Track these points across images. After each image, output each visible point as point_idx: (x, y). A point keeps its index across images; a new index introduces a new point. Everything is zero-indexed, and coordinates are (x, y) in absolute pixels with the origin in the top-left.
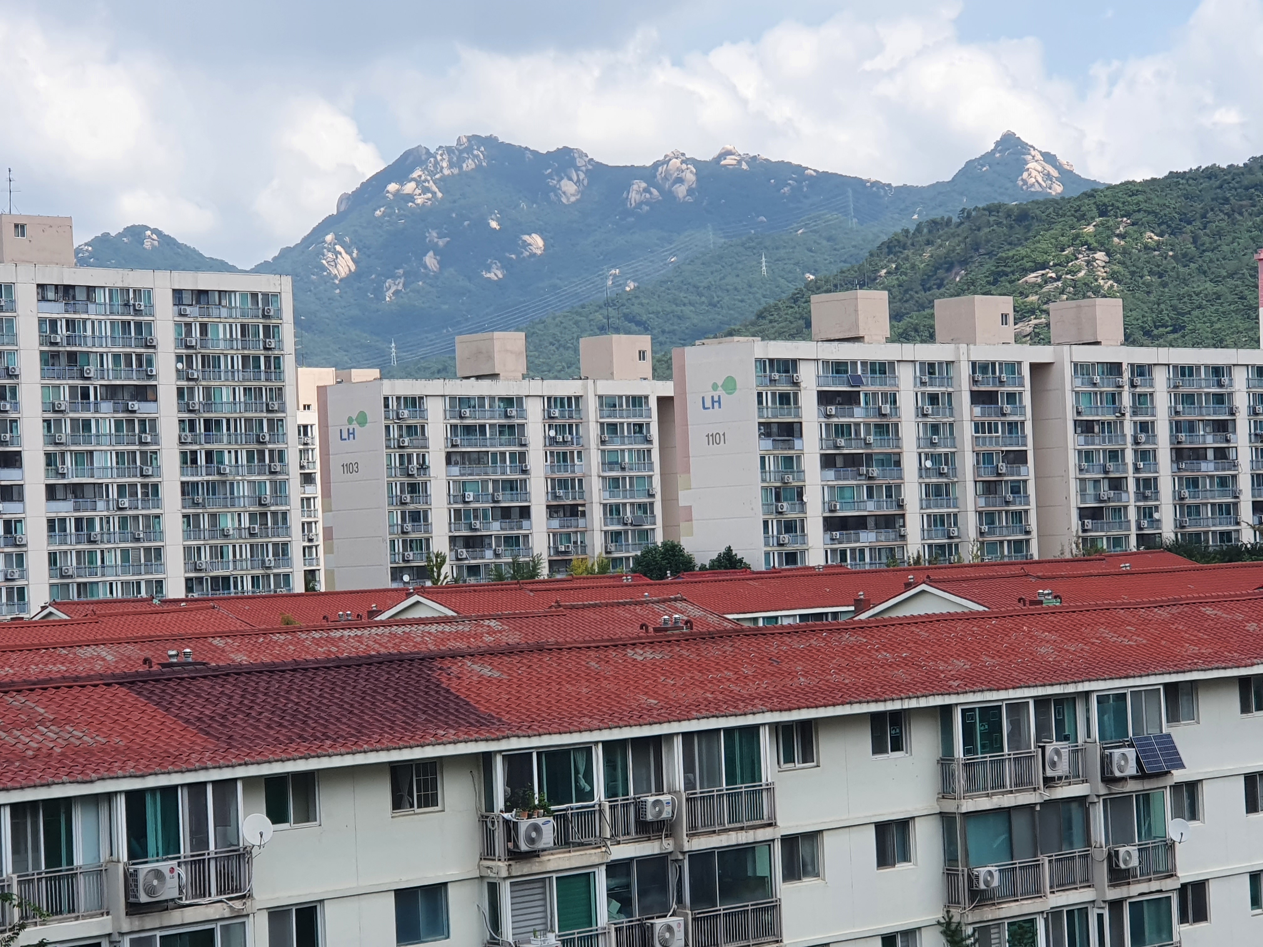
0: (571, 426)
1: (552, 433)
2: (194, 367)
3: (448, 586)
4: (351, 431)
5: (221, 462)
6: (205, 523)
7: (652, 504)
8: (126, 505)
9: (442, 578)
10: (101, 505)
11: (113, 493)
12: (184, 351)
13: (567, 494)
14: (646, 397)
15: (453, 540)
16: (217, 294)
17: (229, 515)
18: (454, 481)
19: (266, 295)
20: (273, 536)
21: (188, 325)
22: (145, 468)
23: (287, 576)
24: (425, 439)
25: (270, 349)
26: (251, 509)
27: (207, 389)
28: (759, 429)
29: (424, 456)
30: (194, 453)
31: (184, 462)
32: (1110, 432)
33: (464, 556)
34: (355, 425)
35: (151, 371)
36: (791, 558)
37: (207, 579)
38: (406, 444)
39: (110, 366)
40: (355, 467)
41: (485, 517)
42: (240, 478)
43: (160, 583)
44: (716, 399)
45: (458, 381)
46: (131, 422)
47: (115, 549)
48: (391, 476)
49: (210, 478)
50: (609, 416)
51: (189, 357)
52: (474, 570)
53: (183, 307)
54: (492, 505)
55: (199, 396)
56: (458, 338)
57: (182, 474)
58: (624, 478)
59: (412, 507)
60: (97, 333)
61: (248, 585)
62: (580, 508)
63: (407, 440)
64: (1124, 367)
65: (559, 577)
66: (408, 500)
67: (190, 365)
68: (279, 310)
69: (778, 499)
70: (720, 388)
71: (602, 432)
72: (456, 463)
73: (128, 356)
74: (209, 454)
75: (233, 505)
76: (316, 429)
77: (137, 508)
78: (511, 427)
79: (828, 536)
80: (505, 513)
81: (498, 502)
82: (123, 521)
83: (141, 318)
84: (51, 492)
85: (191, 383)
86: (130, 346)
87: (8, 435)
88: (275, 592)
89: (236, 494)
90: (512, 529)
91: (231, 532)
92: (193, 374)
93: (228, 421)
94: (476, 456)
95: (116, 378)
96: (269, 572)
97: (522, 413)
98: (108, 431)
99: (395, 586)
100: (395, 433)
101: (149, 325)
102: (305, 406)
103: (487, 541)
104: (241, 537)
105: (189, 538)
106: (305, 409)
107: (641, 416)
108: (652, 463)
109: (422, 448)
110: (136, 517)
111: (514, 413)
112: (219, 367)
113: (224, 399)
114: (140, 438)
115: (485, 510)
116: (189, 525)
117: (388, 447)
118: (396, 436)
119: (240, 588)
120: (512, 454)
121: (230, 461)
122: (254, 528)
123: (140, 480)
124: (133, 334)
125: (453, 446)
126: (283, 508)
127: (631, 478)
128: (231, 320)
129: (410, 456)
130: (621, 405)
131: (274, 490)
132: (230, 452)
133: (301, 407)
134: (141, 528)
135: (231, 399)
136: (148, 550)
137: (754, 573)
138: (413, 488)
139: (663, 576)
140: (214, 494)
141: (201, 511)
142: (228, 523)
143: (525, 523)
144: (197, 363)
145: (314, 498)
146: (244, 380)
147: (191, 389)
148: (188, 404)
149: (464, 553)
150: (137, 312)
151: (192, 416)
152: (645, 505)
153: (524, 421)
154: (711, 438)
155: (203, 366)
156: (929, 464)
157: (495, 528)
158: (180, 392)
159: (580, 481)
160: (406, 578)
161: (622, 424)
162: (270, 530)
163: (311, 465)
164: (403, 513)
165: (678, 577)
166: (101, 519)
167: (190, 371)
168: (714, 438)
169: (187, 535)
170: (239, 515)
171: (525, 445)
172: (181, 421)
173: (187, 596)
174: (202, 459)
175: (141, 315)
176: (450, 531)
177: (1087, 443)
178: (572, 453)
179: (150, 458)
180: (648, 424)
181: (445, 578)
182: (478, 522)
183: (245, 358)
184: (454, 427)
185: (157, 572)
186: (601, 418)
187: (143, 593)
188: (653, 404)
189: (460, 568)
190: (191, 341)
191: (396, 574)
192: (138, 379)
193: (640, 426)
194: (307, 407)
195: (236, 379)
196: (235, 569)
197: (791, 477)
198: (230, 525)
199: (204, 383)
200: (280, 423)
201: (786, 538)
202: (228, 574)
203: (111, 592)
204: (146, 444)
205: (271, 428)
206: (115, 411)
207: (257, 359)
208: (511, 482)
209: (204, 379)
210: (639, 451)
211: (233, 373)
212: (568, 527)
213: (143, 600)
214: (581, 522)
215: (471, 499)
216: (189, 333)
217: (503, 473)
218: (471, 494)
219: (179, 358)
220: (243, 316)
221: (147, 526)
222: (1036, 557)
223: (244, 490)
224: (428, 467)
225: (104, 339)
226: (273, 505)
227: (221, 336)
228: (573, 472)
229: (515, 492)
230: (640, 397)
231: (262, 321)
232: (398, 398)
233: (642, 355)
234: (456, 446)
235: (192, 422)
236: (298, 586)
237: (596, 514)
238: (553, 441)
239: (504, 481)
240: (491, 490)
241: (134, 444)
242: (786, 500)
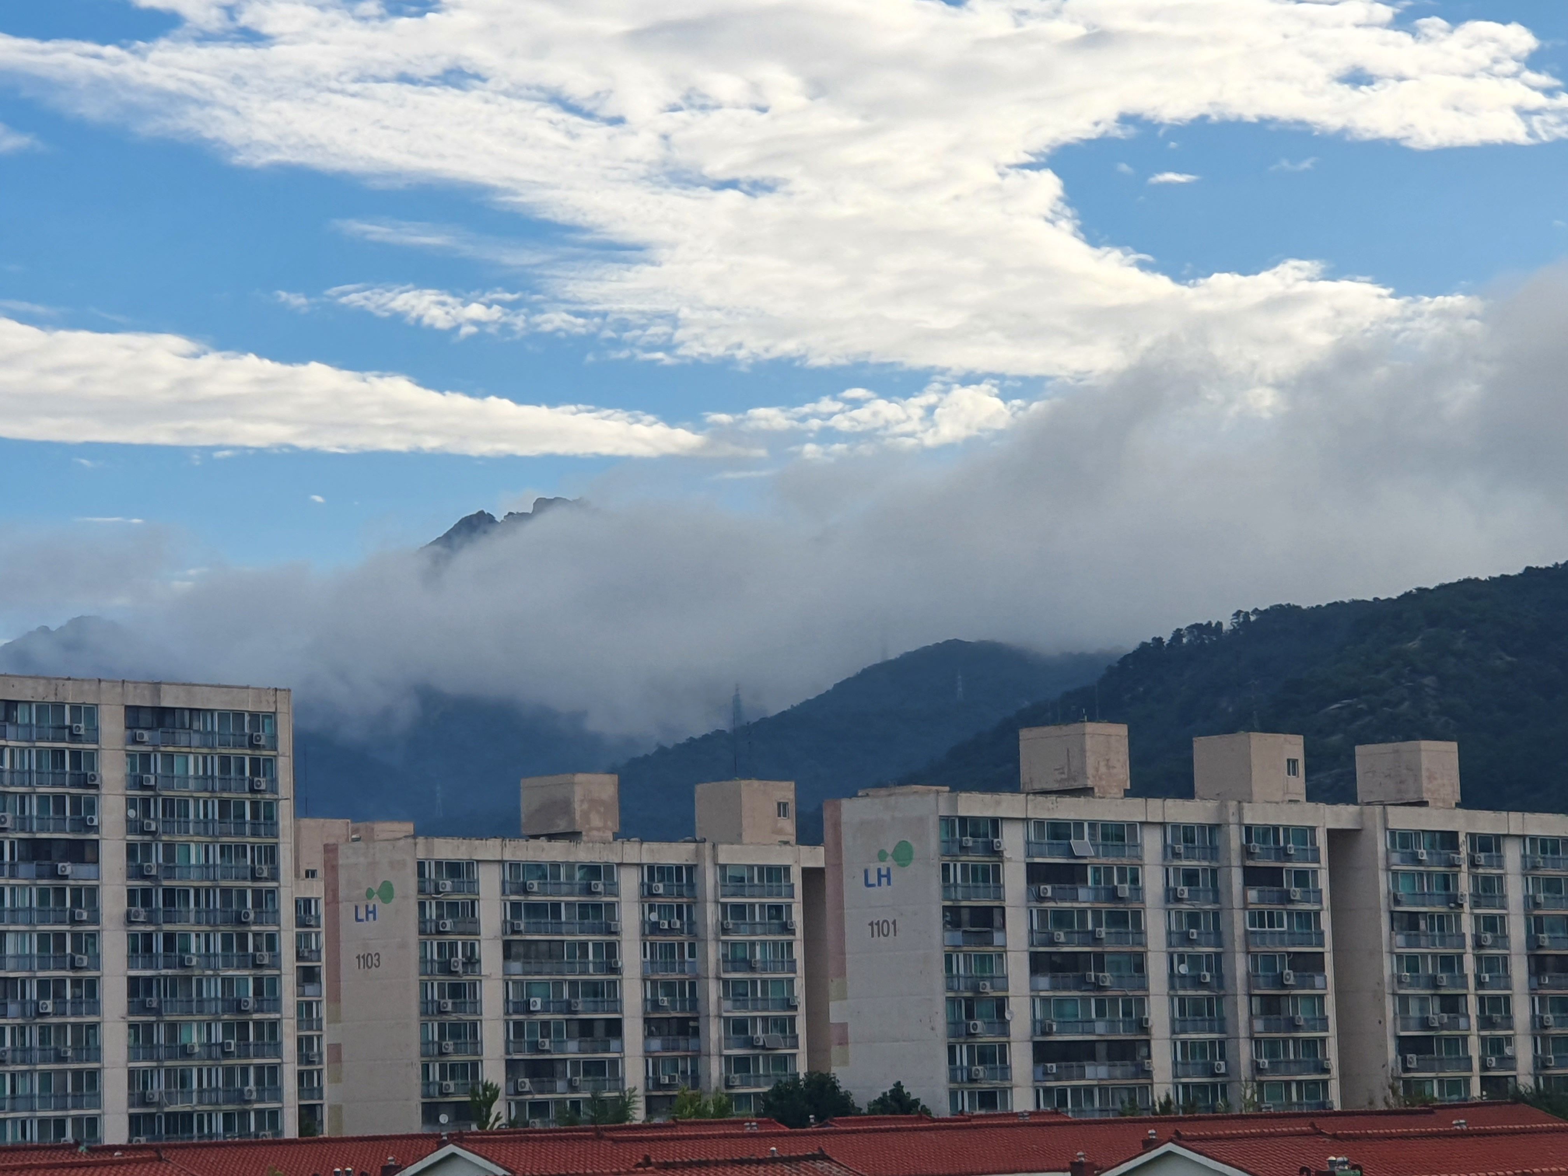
0: (680, 907)
1: (654, 917)
2: (152, 815)
3: (499, 1132)
4: (371, 908)
5: (187, 950)
6: (160, 1036)
7: (792, 1019)
8: (50, 1009)
9: (491, 1120)
10: (13, 1008)
11: (33, 992)
12: (139, 793)
13: (673, 1003)
14: (787, 869)
15: (511, 1065)
16: (187, 714)
17: (195, 1026)
18: (515, 982)
19: (254, 716)
20: (256, 1056)
21: (146, 757)
22: (78, 956)
23: (274, 1114)
24: (477, 922)
25: (259, 791)
26: (226, 1017)
27: (169, 848)
28: (944, 916)
29: (473, 946)
30: (148, 937)
31: (133, 949)
32: (1441, 929)
33: (527, 1089)
34: (376, 901)
35: (92, 820)
36: (988, 1099)
37: (160, 1117)
38: (448, 929)
39: (35, 813)
40: (375, 959)
41: (558, 1032)
42: (210, 972)
43: (93, 1122)
44: (884, 872)
45: (522, 842)
46: (60, 892)
47: (31, 1072)
48: (426, 974)
49: (170, 972)
50: (734, 895)
51: (146, 801)
52: (539, 1108)
53: (138, 732)
54: (567, 1016)
55: (158, 856)
56: (524, 782)
57: (130, 967)
58: (754, 982)
59: (453, 1017)
60: (17, 766)
61: (219, 1124)
62: (691, 1024)
63: (449, 924)
64: (1462, 838)
65: (657, 1120)
66: (450, 1008)
67: (146, 813)
68: (274, 738)
69: (970, 1015)
70: (889, 858)
71: (724, 915)
72: (517, 958)
73: (59, 799)
74: (169, 938)
75: (200, 1012)
76: (322, 903)
77: (64, 1014)
78: (597, 907)
79: (1040, 1069)
80: (586, 1028)
81: (576, 1012)
82: (44, 1030)
83: (80, 746)
85: (147, 838)
86: (63, 785)
88: (257, 1136)
89: (205, 995)
90: (595, 1051)
91: (197, 1050)
92: (149, 825)
93: (197, 891)
94: (544, 947)
95: (41, 830)
96: (247, 1107)
97: (613, 888)
98: (27, 905)
99: (426, 1131)
100: (432, 912)
101: (92, 756)
102: (307, 872)
103: (559, 1067)
104: (210, 1057)
105: (136, 1058)
106: (307, 876)
107: (779, 895)
108: (794, 961)
109: (470, 934)
110: (61, 1027)
111: (601, 888)
112: (187, 816)
113: (193, 861)
114: (72, 914)
115: (558, 1023)
116: (137, 1039)
117: (422, 932)
118: (434, 917)
119: (206, 1130)
120: (597, 945)
121: (198, 948)
122: (230, 1044)
123: (71, 974)
124: (67, 768)
125: (514, 932)
126: (273, 1016)
127: (764, 982)
128: (205, 751)
129: (453, 945)
130: (752, 879)
131: (258, 991)
132: (198, 936)
133: (303, 873)
134: (69, 1043)
135: (203, 860)
136: (77, 1074)
137: (934, 1120)
138: (457, 991)
139: (805, 1123)
140: (174, 994)
141: (153, 1019)
142: (194, 1038)
143: (614, 1044)
144: (157, 810)
145: (318, 1002)
146: (222, 834)
147: (147, 847)
148: (141, 867)
149: (526, 1083)
150: (75, 737)
151: (147, 883)
152: (783, 1019)
153: (614, 899)
154: (875, 927)
155: (164, 815)
156: (1183, 969)
157: (572, 1050)
158: (131, 850)
159: (693, 985)
160: (444, 1119)
161: (752, 905)
162: (251, 1048)
163: (314, 956)
164: (442, 1026)
165: (827, 1125)
166: (13, 1030)
167: (146, 821)
168: (878, 928)
169: (133, 1053)
170: (209, 1026)
171: (615, 933)
172: (131, 893)
173: (130, 1141)
174: (158, 945)
175: (80, 742)
176: (508, 1052)
177: (1409, 946)
178: (681, 945)
179: (86, 942)
180: (789, 906)
181: (497, 1119)
182: (547, 1041)
183: (224, 804)
184: (515, 906)
185: (90, 1107)
186: (724, 896)
187: (69, 1137)
188: (797, 879)
189: (520, 1105)
190: (148, 780)
191: (430, 1112)
192: (73, 831)
193: (778, 908)
194: (311, 874)
195: (211, 832)
196: (200, 1102)
197: (988, 984)
198: (195, 1039)
199: (164, 838)
200: (269, 896)
201: (980, 1070)
202: (188, 1109)
203: (23, 1135)
204: (81, 922)
205: (257, 903)
206: (40, 876)
207: (241, 805)
208: (595, 983)
209: (165, 832)
210: (775, 943)
211: (206, 824)
212: (674, 1050)
213: (64, 1146)
214: (692, 1042)
215: (538, 1007)
216: (146, 767)
217: (585, 972)
218: (539, 1001)
219: (131, 803)
220: (224, 744)
221: (76, 1040)
222: (1337, 1107)
223: (214, 990)
224: (479, 961)
225: (27, 776)
226: (256, 1011)
227: (191, 772)
228: (682, 971)
229: (599, 999)
230: (778, 869)
231: (249, 752)
232: (439, 864)
233: (782, 808)
234: (519, 932)
235: (147, 894)
236: (290, 1129)
237: (714, 1031)
238: (655, 928)
239: (585, 983)
240: (566, 995)
241: (62, 922)
242: (981, 1016)
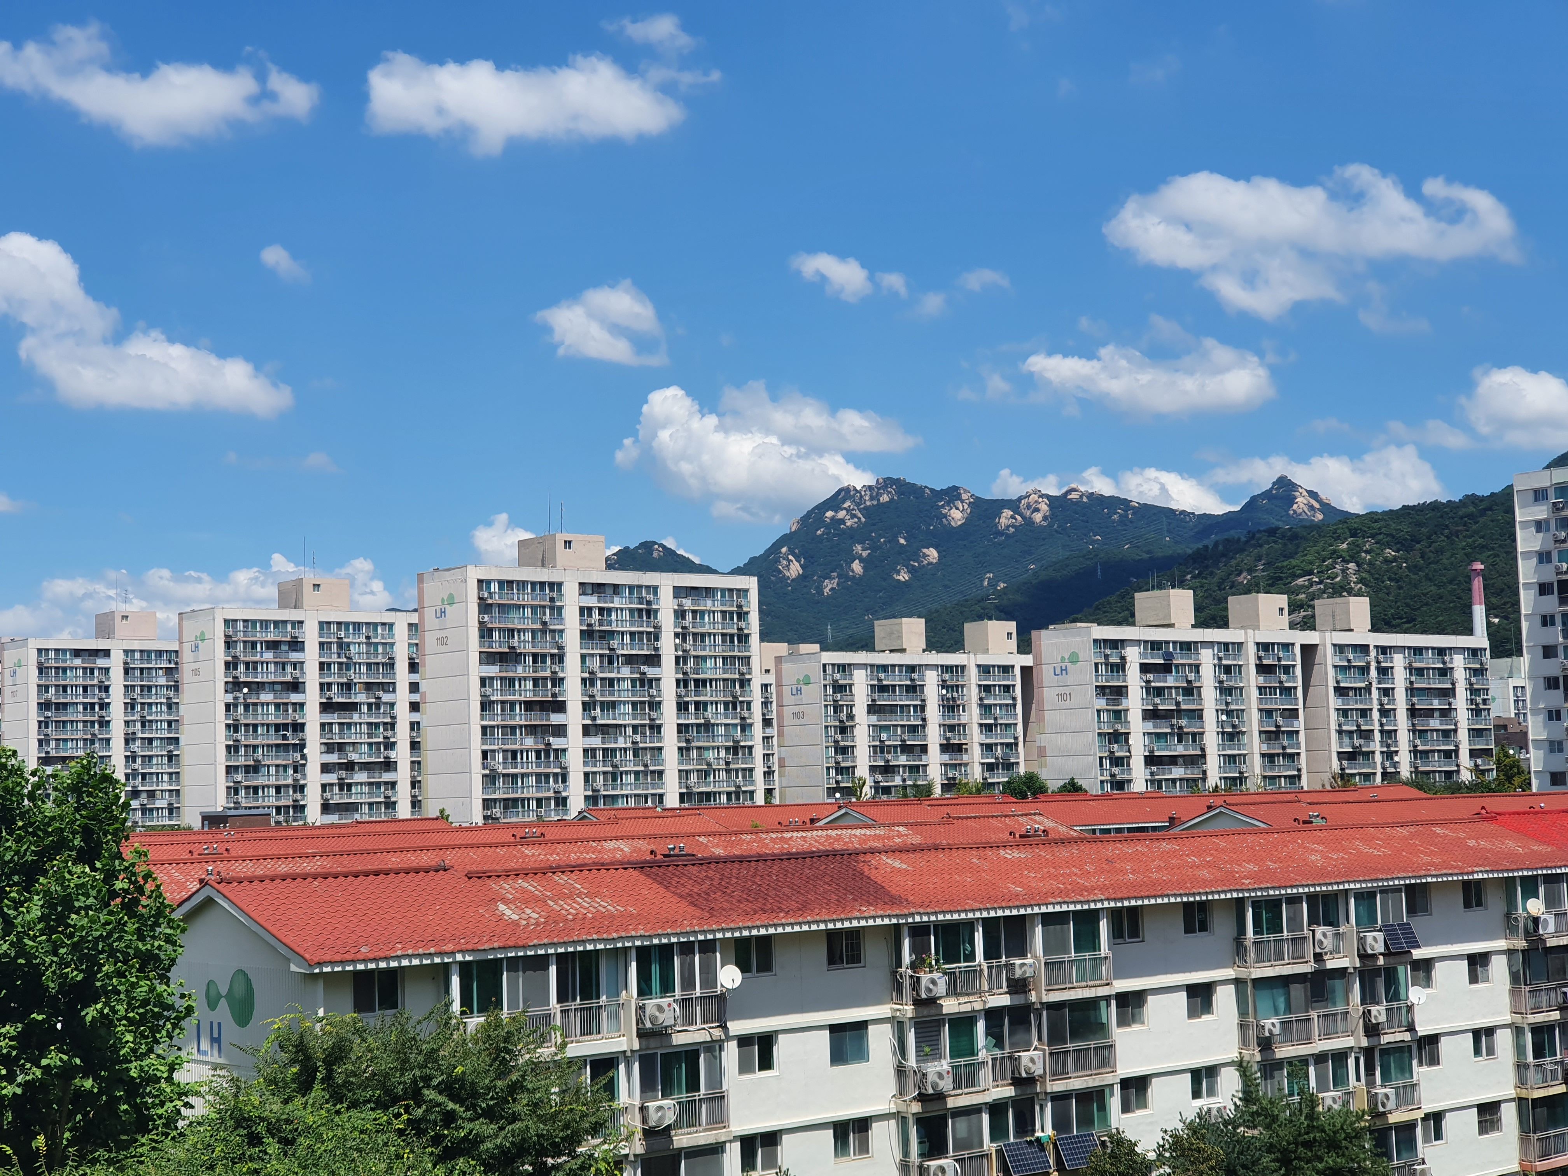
0: (958, 687)
1: (944, 692)
2: (687, 642)
3: (867, 802)
4: (799, 689)
5: (706, 710)
6: (693, 753)
7: (1016, 744)
8: (638, 740)
9: (863, 795)
10: (621, 740)
11: (629, 731)
12: (681, 630)
13: (954, 736)
14: (1012, 666)
15: (872, 768)
16: (704, 590)
17: (711, 748)
18: (873, 725)
19: (738, 591)
20: (742, 763)
21: (684, 612)
22: (652, 713)
23: (752, 793)
24: (853, 695)
25: (741, 629)
26: (727, 744)
27: (696, 658)
28: (1096, 690)
29: (851, 707)
30: (686, 703)
31: (679, 709)
32: (1360, 696)
33: (880, 780)
34: (802, 685)
35: (657, 644)
36: (1120, 785)
37: (694, 794)
38: (839, 698)
39: (628, 641)
40: (801, 715)
41: (895, 752)
42: (719, 721)
43: (661, 796)
44: (1064, 668)
45: (876, 654)
46: (642, 680)
47: (630, 771)
48: (827, 721)
49: (698, 721)
50: (985, 680)
51: (684, 635)
52: (887, 790)
53: (680, 599)
54: (900, 743)
55: (690, 663)
56: (875, 622)
57: (678, 718)
58: (996, 725)
59: (842, 744)
60: (619, 617)
61: (724, 799)
62: (964, 746)
63: (839, 695)
64: (1371, 648)
65: (948, 795)
66: (840, 739)
67: (684, 640)
68: (748, 602)
69: (1110, 742)
70: (1067, 661)
71: (980, 691)
72: (875, 713)
73: (641, 633)
74: (697, 704)
75: (714, 741)
76: (773, 687)
77: (646, 742)
78: (915, 687)
79: (1148, 771)
80: (910, 749)
81: (904, 741)
82: (636, 751)
83: (651, 607)
84: (587, 731)
85: (685, 653)
86: (643, 627)
87: (557, 689)
88: (744, 803)
89: (716, 733)
90: (914, 760)
91: (712, 760)
92: (686, 647)
93: (711, 680)
94: (888, 707)
95: (632, 649)
96: (738, 789)
97: (922, 677)
98: (626, 687)
99: (829, 801)
100: (830, 690)
101: (656, 611)
103: (896, 769)
104: (719, 764)
105: (682, 764)
107: (1009, 680)
108: (1017, 714)
109: (850, 701)
110: (645, 749)
111: (916, 677)
112: (705, 642)
113: (708, 665)
114: (649, 692)
115: (895, 747)
116: (682, 756)
117: (825, 700)
118: (831, 693)
119: (718, 801)
120: (915, 706)
121: (712, 709)
122: (729, 757)
123: (648, 722)
124: (645, 618)
125: (873, 700)
126: (750, 743)
127: (1001, 725)
128: (714, 608)
129: (841, 707)
130: (994, 672)
131: (743, 731)
132: (712, 703)
133: (764, 671)
134: (649, 757)
135: (713, 665)
136: (653, 772)
137: (1091, 795)
138: (843, 730)
139: (1025, 797)
140: (700, 733)
141: (691, 745)
142: (710, 754)
143: (924, 756)
144: (689, 639)
145: (772, 737)
146: (723, 651)
147: (685, 658)
148: (682, 668)
149: (879, 777)
150: (648, 602)
151: (686, 677)
152: (1011, 744)
153: (924, 683)
154: (1060, 697)
155: (694, 641)
156: (1224, 718)
157: (903, 760)
158: (677, 659)
159: (964, 727)
160: (838, 795)
161: (994, 685)
162: (740, 759)
163: (770, 713)
164: (836, 748)
165: (1036, 798)
166: (621, 749)
167: (684, 645)
168: (1062, 697)
169: (681, 762)
170: (718, 748)
171: (924, 700)
172: (678, 681)
173: (680, 806)
174: (692, 708)
175: (651, 604)
176: (870, 761)
177: (1343, 704)
178: (958, 706)
179: (655, 705)
180: (1014, 686)
181: (866, 795)
182: (890, 755)
183: (724, 635)
184: (873, 687)
185: (659, 788)
186: (979, 681)
187: (650, 803)
188: (1017, 671)
189: (876, 788)
190: (685, 623)
191: (831, 792)
192: (648, 650)
193: (1008, 687)
194: (767, 671)
195: (717, 650)
196: (715, 787)
197: (1120, 725)
199: (694, 653)
200: (748, 682)
201: (1116, 770)
202: (710, 790)
203: (627, 802)
204: (653, 696)
205: (741, 686)
206: (632, 673)
207: (732, 636)
208: (914, 726)
209: (694, 650)
210: (1007, 705)
211: (715, 646)
212: (955, 760)
213: (649, 808)
214: (965, 756)
215: (885, 738)
216: (684, 617)
217: (909, 720)
218: (885, 735)
219: (677, 635)
220: (722, 605)
221: (653, 755)
222: (1306, 788)
223: (721, 730)
224: (854, 715)
225: (624, 622)
226: (742, 741)
228: (959, 719)
229: (917, 734)
230: (1008, 666)
231: (736, 609)
232: (833, 665)
233: (1010, 635)
234: (875, 700)
235: (685, 681)
236: (760, 799)
237: (976, 751)
238: (944, 697)
239: (909, 726)
240: (899, 732)
241: (644, 696)
242: (1116, 742)
